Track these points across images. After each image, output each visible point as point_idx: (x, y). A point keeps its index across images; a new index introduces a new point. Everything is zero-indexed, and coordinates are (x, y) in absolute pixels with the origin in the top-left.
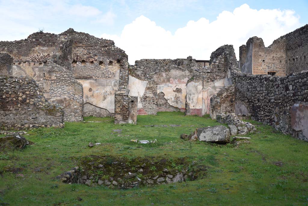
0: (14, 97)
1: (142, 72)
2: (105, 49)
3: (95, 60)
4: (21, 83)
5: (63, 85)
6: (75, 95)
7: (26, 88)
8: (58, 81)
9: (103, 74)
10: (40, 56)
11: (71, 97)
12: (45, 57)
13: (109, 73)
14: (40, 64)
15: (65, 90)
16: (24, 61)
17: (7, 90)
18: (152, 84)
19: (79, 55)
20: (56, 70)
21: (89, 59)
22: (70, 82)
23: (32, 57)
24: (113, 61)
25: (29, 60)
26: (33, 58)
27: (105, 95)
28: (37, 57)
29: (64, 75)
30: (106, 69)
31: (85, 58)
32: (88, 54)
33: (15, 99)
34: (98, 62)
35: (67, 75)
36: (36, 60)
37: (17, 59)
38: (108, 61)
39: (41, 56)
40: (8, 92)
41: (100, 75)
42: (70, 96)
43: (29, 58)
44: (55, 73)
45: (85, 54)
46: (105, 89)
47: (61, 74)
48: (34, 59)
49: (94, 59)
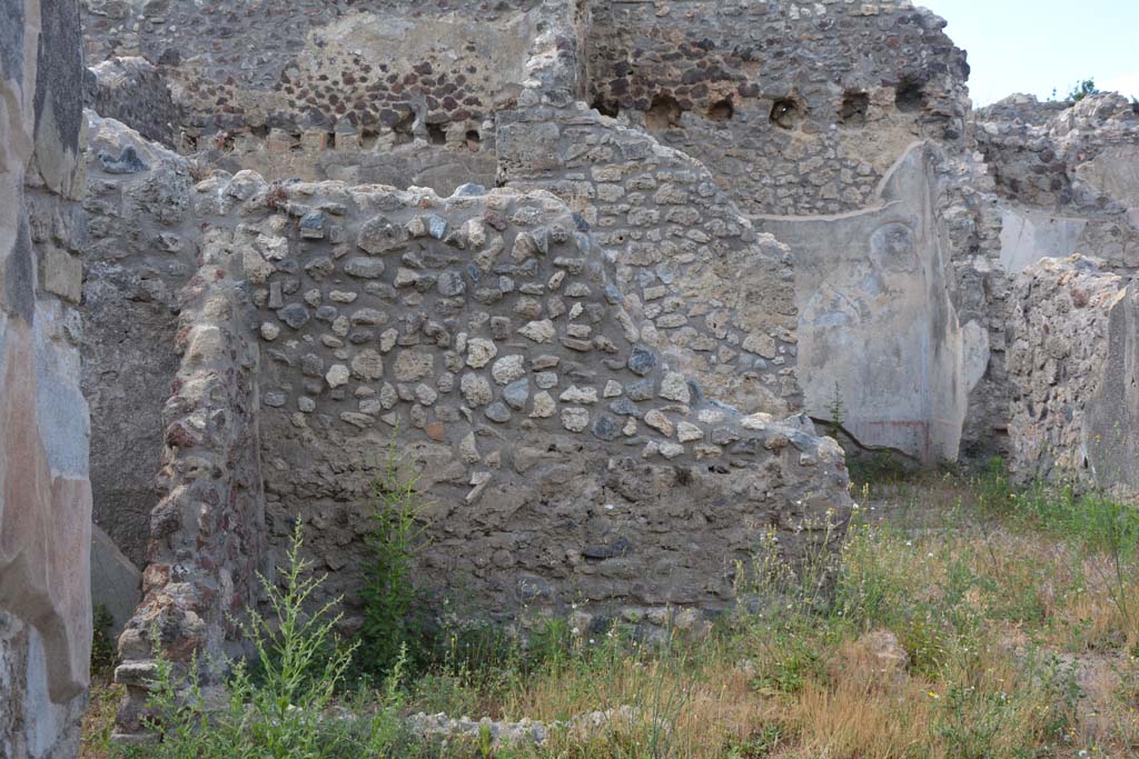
0: (421, 379)
1: (1037, 161)
2: (814, 12)
3: (743, 93)
4: (479, 248)
5: (654, 263)
6: (750, 337)
7: (524, 287)
8: (614, 236)
9: (804, 182)
10: (364, 79)
11: (715, 351)
12: (398, 88)
13: (847, 176)
14: (366, 134)
15: (668, 302)
16: (257, 123)
17: (360, 314)
18: (1109, 237)
19: (631, 60)
20: (591, 153)
21: (705, 90)
22: (702, 236)
23: (312, 94)
24: (872, 91)
25: (290, 110)
26: (321, 96)
27: (828, 327)
28: (348, 89)
29: (653, 189)
30: (825, 148)
31: (674, 83)
32: (694, 50)
33: (433, 395)
34: (761, 107)
35: (680, 183)
36: (341, 109)
37: (209, 111)
38: (836, 89)
39: (369, 83)
40: (368, 333)
41: (781, 192)
42: (711, 343)
43: (293, 97)
44: (589, 178)
45: (677, 56)
46: (824, 285)
47: (631, 182)
48: (326, 101)
49: (734, 87)
